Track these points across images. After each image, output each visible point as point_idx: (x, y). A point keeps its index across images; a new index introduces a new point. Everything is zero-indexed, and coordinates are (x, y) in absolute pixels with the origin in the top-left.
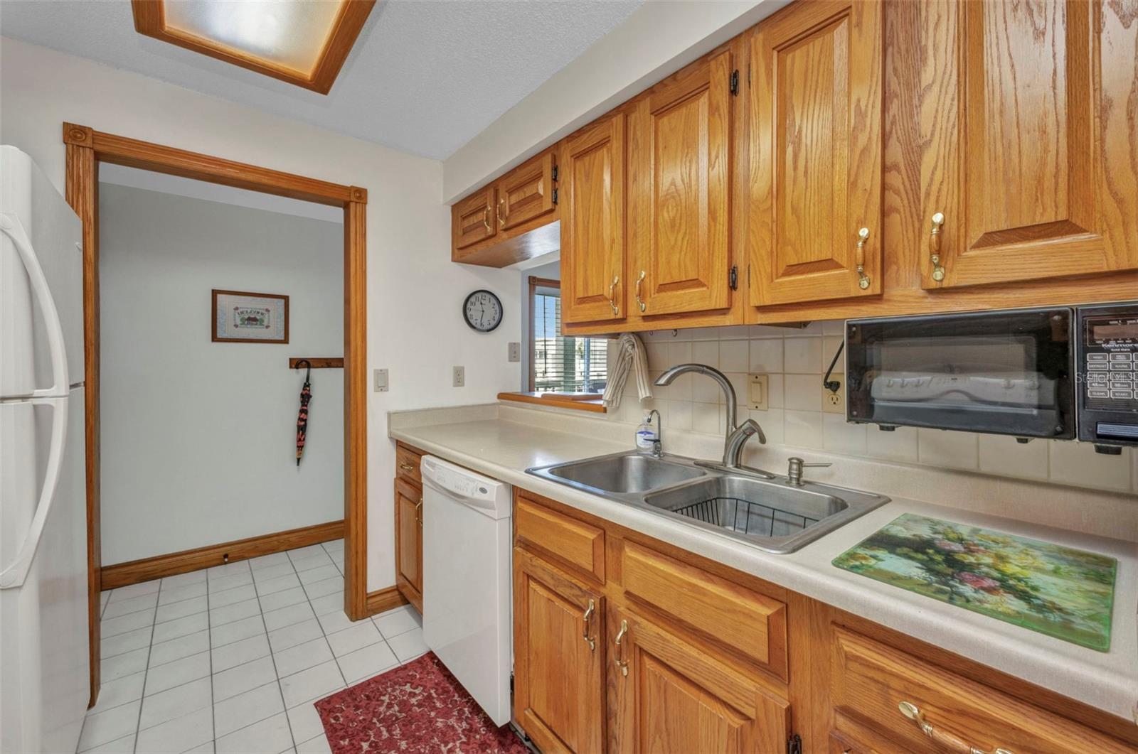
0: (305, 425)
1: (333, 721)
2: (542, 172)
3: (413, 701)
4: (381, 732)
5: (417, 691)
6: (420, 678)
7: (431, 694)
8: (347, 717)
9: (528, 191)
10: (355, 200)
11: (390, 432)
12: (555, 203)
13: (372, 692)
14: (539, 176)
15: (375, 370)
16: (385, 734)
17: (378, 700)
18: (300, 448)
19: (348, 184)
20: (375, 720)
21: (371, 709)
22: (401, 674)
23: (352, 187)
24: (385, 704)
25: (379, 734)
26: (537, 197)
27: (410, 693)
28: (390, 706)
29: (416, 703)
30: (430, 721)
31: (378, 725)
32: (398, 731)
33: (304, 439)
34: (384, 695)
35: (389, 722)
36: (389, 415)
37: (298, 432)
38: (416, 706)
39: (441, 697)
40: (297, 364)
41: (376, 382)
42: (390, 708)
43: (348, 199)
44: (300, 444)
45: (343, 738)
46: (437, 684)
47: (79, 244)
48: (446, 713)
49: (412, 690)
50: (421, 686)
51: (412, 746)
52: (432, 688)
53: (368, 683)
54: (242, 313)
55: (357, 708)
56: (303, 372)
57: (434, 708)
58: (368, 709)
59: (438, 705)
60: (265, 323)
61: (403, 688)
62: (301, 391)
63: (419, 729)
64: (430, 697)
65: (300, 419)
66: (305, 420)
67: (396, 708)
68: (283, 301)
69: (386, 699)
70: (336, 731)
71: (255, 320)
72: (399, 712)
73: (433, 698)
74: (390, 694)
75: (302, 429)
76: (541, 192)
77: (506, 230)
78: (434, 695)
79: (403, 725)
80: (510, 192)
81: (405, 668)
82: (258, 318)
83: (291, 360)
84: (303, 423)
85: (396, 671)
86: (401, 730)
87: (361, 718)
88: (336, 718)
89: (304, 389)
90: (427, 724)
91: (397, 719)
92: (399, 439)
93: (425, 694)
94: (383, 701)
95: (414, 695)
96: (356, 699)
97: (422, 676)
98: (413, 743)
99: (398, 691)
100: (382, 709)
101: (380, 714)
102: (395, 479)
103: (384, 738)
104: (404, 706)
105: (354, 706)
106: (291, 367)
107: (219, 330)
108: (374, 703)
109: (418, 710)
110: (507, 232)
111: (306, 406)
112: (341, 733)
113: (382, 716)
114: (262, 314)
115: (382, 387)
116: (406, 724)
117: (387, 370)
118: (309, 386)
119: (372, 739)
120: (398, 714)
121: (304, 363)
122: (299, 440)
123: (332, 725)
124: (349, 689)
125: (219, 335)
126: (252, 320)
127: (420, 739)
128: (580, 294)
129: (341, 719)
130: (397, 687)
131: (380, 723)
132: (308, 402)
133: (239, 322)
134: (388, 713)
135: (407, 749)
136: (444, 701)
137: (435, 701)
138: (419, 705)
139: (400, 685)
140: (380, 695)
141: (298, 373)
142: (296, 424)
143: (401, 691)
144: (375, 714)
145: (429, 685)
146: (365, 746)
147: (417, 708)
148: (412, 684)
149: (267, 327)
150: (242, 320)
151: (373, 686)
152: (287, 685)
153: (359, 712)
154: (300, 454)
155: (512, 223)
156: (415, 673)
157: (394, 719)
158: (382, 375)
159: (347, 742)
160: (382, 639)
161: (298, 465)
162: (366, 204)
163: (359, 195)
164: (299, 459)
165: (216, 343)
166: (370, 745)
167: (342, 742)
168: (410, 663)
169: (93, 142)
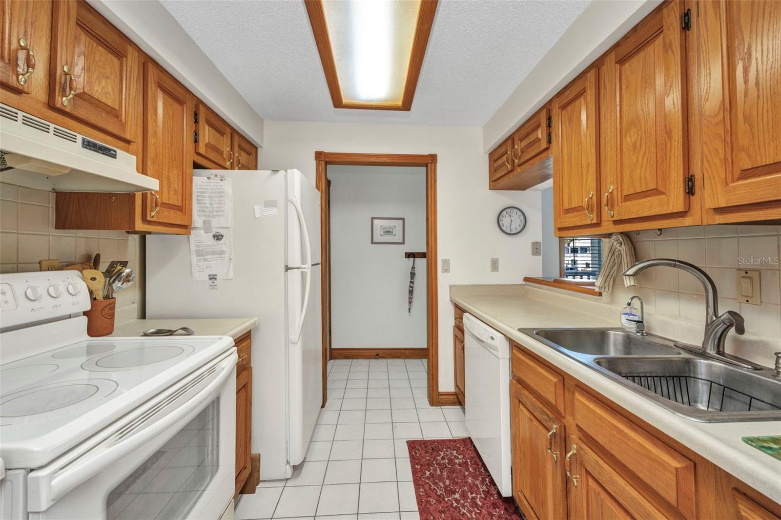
1: (414, 454)
2: (540, 123)
3: (457, 461)
4: (437, 470)
5: (460, 457)
6: (463, 451)
7: (468, 462)
8: (421, 455)
9: (532, 138)
10: (431, 162)
11: (451, 298)
12: (550, 142)
13: (435, 447)
14: (538, 126)
15: (442, 260)
16: (439, 472)
17: (437, 452)
18: (410, 302)
19: (427, 153)
20: (434, 462)
21: (433, 456)
22: (452, 443)
23: (429, 154)
24: (441, 456)
25: (435, 470)
26: (538, 140)
27: (455, 456)
28: (443, 458)
29: (458, 463)
30: (465, 476)
31: (436, 466)
32: (445, 473)
34: (441, 451)
35: (442, 467)
36: (450, 286)
37: (409, 294)
38: (458, 464)
39: (473, 466)
40: (408, 255)
41: (443, 267)
42: (444, 460)
43: (427, 162)
44: (410, 300)
45: (417, 464)
46: (472, 457)
47: (319, 203)
48: (474, 476)
49: (457, 455)
50: (463, 455)
51: (452, 485)
52: (469, 459)
53: (434, 441)
54: (384, 228)
55: (427, 452)
56: (412, 260)
57: (468, 470)
58: (432, 455)
59: (471, 469)
60: (394, 234)
61: (452, 452)
63: (457, 477)
64: (466, 463)
65: (410, 287)
67: (447, 461)
68: (403, 221)
69: (442, 453)
70: (415, 459)
71: (389, 232)
72: (449, 464)
73: (468, 464)
74: (444, 452)
75: (411, 292)
76: (540, 136)
77: (520, 165)
78: (469, 463)
79: (449, 472)
80: (521, 140)
81: (455, 441)
82: (391, 231)
83: (406, 253)
84: (411, 289)
85: (450, 441)
86: (447, 473)
87: (428, 458)
88: (415, 453)
89: (412, 270)
90: (463, 478)
91: (446, 467)
92: (457, 303)
93: (464, 460)
94: (440, 455)
95: (458, 458)
96: (426, 447)
97: (464, 449)
98: (453, 483)
99: (449, 452)
100: (439, 458)
101: (438, 460)
102: (454, 326)
103: (437, 473)
104: (451, 461)
105: (425, 450)
106: (406, 257)
107: (374, 238)
108: (435, 453)
109: (458, 468)
110: (521, 167)
111: (413, 279)
112: (417, 461)
113: (438, 462)
114: (393, 228)
115: (446, 270)
116: (452, 471)
117: (449, 260)
118: (414, 268)
119: (431, 471)
120: (447, 465)
121: (413, 255)
122: (410, 298)
123: (413, 455)
124: (424, 440)
125: (375, 240)
126: (388, 232)
127: (457, 483)
128: (566, 207)
129: (418, 455)
130: (449, 450)
131: (437, 465)
132: (413, 277)
133: (382, 233)
134: (442, 462)
135: (449, 485)
136: (474, 469)
137: (469, 466)
138: (460, 465)
139: (451, 450)
140: (439, 451)
141: (409, 261)
142: (408, 289)
143: (451, 453)
144: (435, 459)
145: (467, 456)
146: (428, 473)
147: (458, 466)
148: (457, 452)
149: (395, 235)
150: (384, 232)
151: (436, 444)
152: (396, 427)
153: (427, 454)
154: (410, 306)
155: (523, 160)
156: (460, 446)
157: (444, 466)
158: (446, 262)
159: (419, 467)
160: (445, 421)
161: (409, 312)
162: (436, 163)
163: (432, 158)
164: (409, 309)
165: (373, 245)
166: (430, 474)
167: (416, 466)
168: (458, 440)
169: (324, 158)
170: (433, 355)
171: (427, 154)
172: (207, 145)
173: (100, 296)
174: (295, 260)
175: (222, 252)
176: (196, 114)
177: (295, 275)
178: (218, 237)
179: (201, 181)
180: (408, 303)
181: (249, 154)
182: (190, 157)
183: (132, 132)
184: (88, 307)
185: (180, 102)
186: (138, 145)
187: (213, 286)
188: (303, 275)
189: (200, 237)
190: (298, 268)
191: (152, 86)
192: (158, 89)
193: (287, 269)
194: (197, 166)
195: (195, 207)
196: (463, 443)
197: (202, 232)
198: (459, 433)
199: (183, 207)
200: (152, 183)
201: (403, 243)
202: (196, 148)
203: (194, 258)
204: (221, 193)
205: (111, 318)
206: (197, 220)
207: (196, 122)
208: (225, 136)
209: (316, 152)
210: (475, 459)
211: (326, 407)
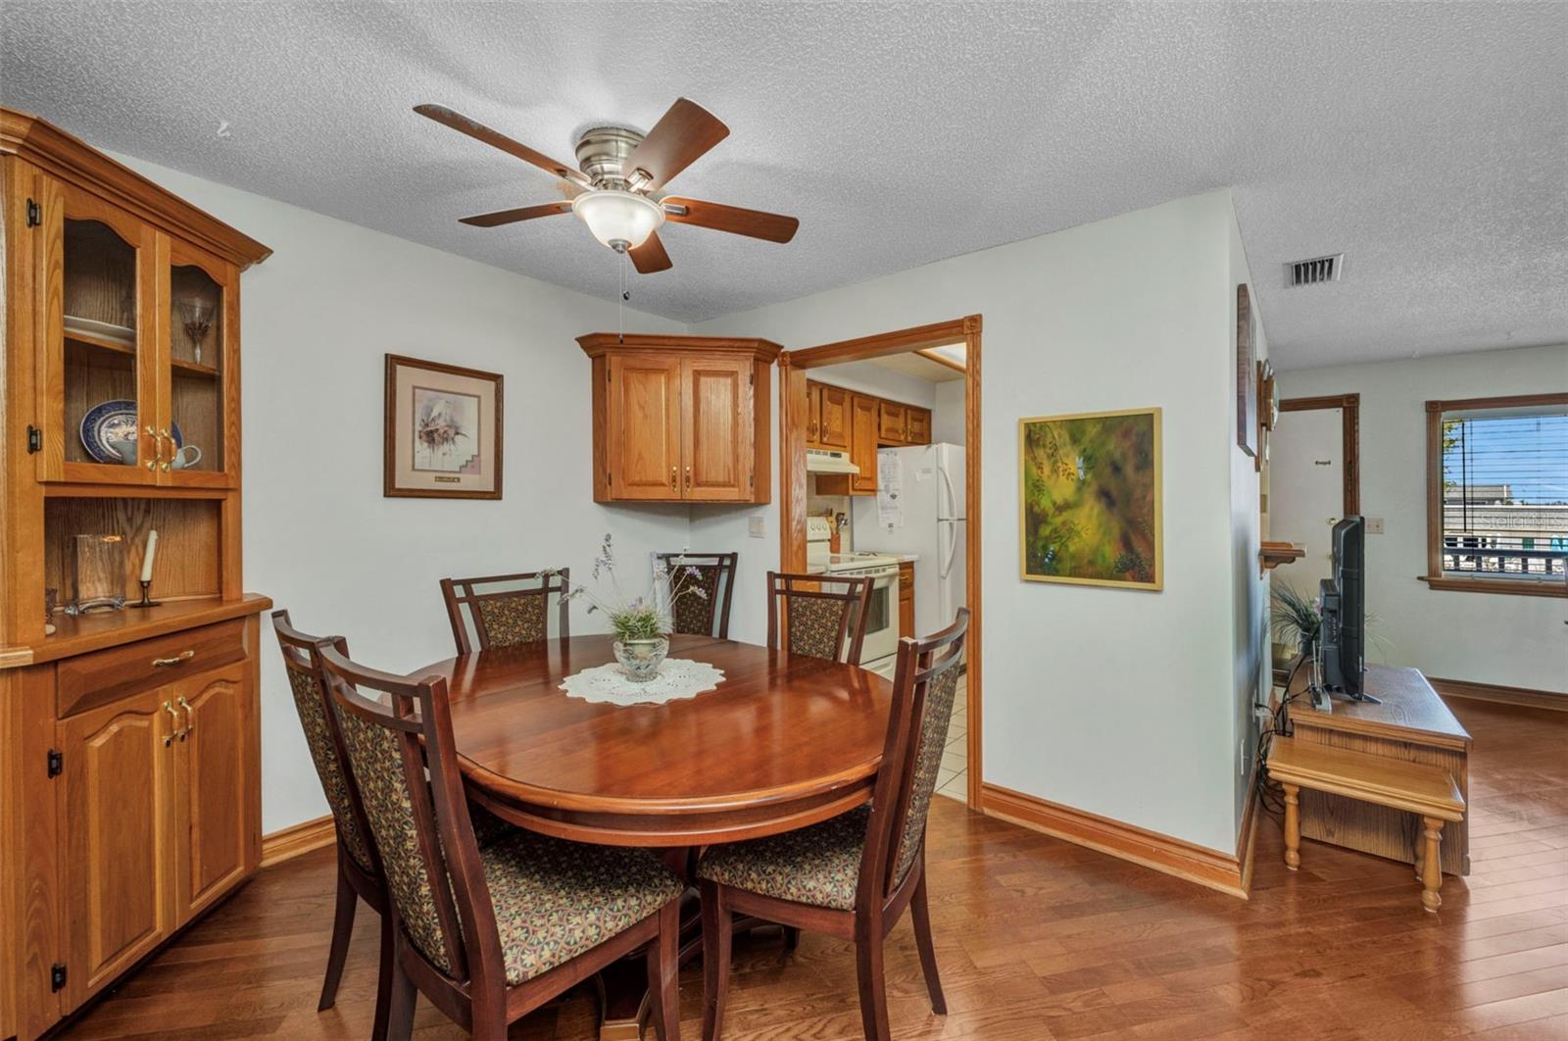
172: (887, 430)
173: (834, 531)
174: (945, 515)
175: (896, 508)
176: (880, 411)
177: (946, 524)
178: (893, 497)
179: (883, 456)
181: (921, 421)
182: (876, 441)
183: (847, 439)
184: (830, 537)
185: (870, 410)
186: (849, 449)
187: (891, 532)
188: (951, 525)
189: (882, 497)
190: (947, 520)
191: (855, 408)
192: (859, 408)
193: (939, 520)
194: (881, 446)
195: (880, 476)
197: (883, 493)
199: (872, 479)
202: (880, 434)
203: (880, 511)
204: (895, 465)
206: (881, 485)
207: (879, 416)
208: (900, 415)
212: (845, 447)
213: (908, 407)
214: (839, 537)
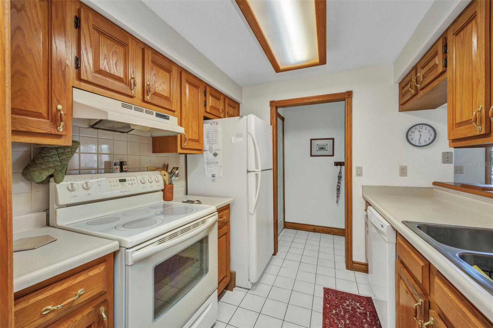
0: (339, 188)
1: (327, 296)
2: (437, 51)
3: (358, 310)
4: (341, 311)
5: (361, 308)
6: (365, 305)
7: (367, 313)
8: (332, 299)
9: (431, 65)
10: (347, 97)
11: (363, 195)
12: (446, 66)
13: (344, 297)
14: (436, 54)
15: (356, 167)
16: (342, 313)
17: (344, 301)
18: (338, 196)
20: (341, 306)
21: (341, 302)
22: (357, 298)
24: (347, 304)
25: (340, 311)
26: (436, 66)
27: (358, 307)
28: (348, 305)
29: (359, 312)
30: (362, 322)
31: (341, 308)
32: (348, 316)
33: (339, 193)
34: (348, 301)
35: (346, 311)
36: (363, 187)
37: (337, 191)
38: (359, 313)
39: (371, 317)
40: (337, 164)
41: (357, 172)
42: (348, 306)
43: (344, 97)
45: (328, 304)
46: (371, 311)
48: (371, 324)
49: (359, 306)
50: (364, 308)
51: (351, 324)
52: (369, 312)
53: (344, 293)
54: (319, 146)
55: (336, 298)
56: (339, 167)
57: (366, 319)
58: (340, 301)
59: (368, 319)
60: (326, 149)
61: (356, 303)
62: (338, 175)
63: (356, 321)
64: (366, 314)
65: (338, 186)
66: (340, 186)
67: (350, 308)
68: (332, 140)
69: (348, 302)
70: (327, 300)
71: (323, 148)
72: (351, 310)
73: (367, 315)
74: (350, 302)
76: (437, 62)
77: (422, 89)
78: (368, 315)
79: (350, 315)
80: (423, 68)
81: (360, 297)
82: (324, 147)
83: (335, 162)
84: (338, 187)
85: (356, 295)
86: (349, 316)
87: (336, 302)
88: (328, 297)
89: (339, 174)
90: (360, 322)
91: (349, 312)
92: (366, 199)
93: (364, 312)
94: (346, 303)
95: (360, 309)
96: (337, 295)
97: (366, 304)
98: (352, 324)
99: (353, 303)
100: (344, 304)
101: (344, 306)
103: (341, 314)
104: (353, 309)
105: (336, 297)
106: (335, 165)
107: (312, 152)
108: (343, 300)
109: (359, 315)
110: (422, 91)
111: (340, 181)
112: (328, 302)
113: (344, 307)
114: (325, 146)
115: (359, 174)
116: (352, 316)
117: (362, 167)
118: (341, 173)
119: (337, 311)
120: (350, 311)
121: (339, 164)
122: (337, 194)
123: (326, 297)
124: (336, 290)
125: (313, 154)
126: (322, 148)
127: (355, 325)
128: (458, 121)
129: (330, 298)
130: (354, 301)
131: (342, 308)
132: (340, 179)
133: (318, 149)
134: (346, 307)
135: (349, 324)
136: (371, 320)
137: (368, 317)
138: (360, 313)
139: (355, 301)
140: (346, 300)
141: (337, 168)
142: (336, 187)
143: (355, 304)
144: (341, 304)
145: (367, 309)
146: (334, 312)
147: (358, 314)
148: (360, 304)
149: (327, 150)
150: (319, 148)
151: (344, 295)
152: (318, 277)
153: (336, 300)
154: (337, 199)
155: (423, 85)
156: (363, 301)
157: (348, 311)
158: (360, 169)
159: (328, 306)
160: (355, 282)
161: (337, 203)
162: (352, 97)
163: (349, 94)
164: (337, 201)
165: (312, 157)
166: (336, 313)
167: (327, 305)
168: (363, 297)
169: (275, 104)
170: (348, 234)
171: (345, 92)
172: (211, 107)
173: (167, 183)
174: (252, 167)
175: (217, 163)
176: (205, 92)
177: (252, 176)
178: (215, 155)
179: (207, 126)
180: (336, 197)
181: (234, 108)
182: (202, 114)
183: (175, 106)
184: (163, 188)
185: (197, 87)
186: (178, 112)
187: (214, 180)
188: (257, 175)
189: (207, 155)
190: (254, 172)
191: (183, 82)
192: (187, 83)
193: (248, 172)
194: (206, 118)
195: (205, 140)
196: (367, 300)
197: (209, 152)
198: (364, 292)
199: (199, 140)
200: (181, 130)
201: (333, 155)
202: (206, 109)
203: (206, 166)
204: (216, 131)
205: (172, 193)
206: (206, 146)
207: (205, 96)
208: (220, 100)
209: (270, 101)
210: (373, 313)
211: (277, 255)
212: (174, 111)
213: (226, 97)
214: (172, 188)
